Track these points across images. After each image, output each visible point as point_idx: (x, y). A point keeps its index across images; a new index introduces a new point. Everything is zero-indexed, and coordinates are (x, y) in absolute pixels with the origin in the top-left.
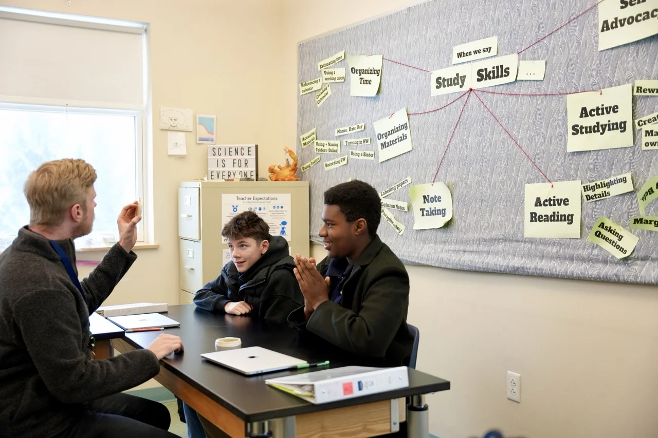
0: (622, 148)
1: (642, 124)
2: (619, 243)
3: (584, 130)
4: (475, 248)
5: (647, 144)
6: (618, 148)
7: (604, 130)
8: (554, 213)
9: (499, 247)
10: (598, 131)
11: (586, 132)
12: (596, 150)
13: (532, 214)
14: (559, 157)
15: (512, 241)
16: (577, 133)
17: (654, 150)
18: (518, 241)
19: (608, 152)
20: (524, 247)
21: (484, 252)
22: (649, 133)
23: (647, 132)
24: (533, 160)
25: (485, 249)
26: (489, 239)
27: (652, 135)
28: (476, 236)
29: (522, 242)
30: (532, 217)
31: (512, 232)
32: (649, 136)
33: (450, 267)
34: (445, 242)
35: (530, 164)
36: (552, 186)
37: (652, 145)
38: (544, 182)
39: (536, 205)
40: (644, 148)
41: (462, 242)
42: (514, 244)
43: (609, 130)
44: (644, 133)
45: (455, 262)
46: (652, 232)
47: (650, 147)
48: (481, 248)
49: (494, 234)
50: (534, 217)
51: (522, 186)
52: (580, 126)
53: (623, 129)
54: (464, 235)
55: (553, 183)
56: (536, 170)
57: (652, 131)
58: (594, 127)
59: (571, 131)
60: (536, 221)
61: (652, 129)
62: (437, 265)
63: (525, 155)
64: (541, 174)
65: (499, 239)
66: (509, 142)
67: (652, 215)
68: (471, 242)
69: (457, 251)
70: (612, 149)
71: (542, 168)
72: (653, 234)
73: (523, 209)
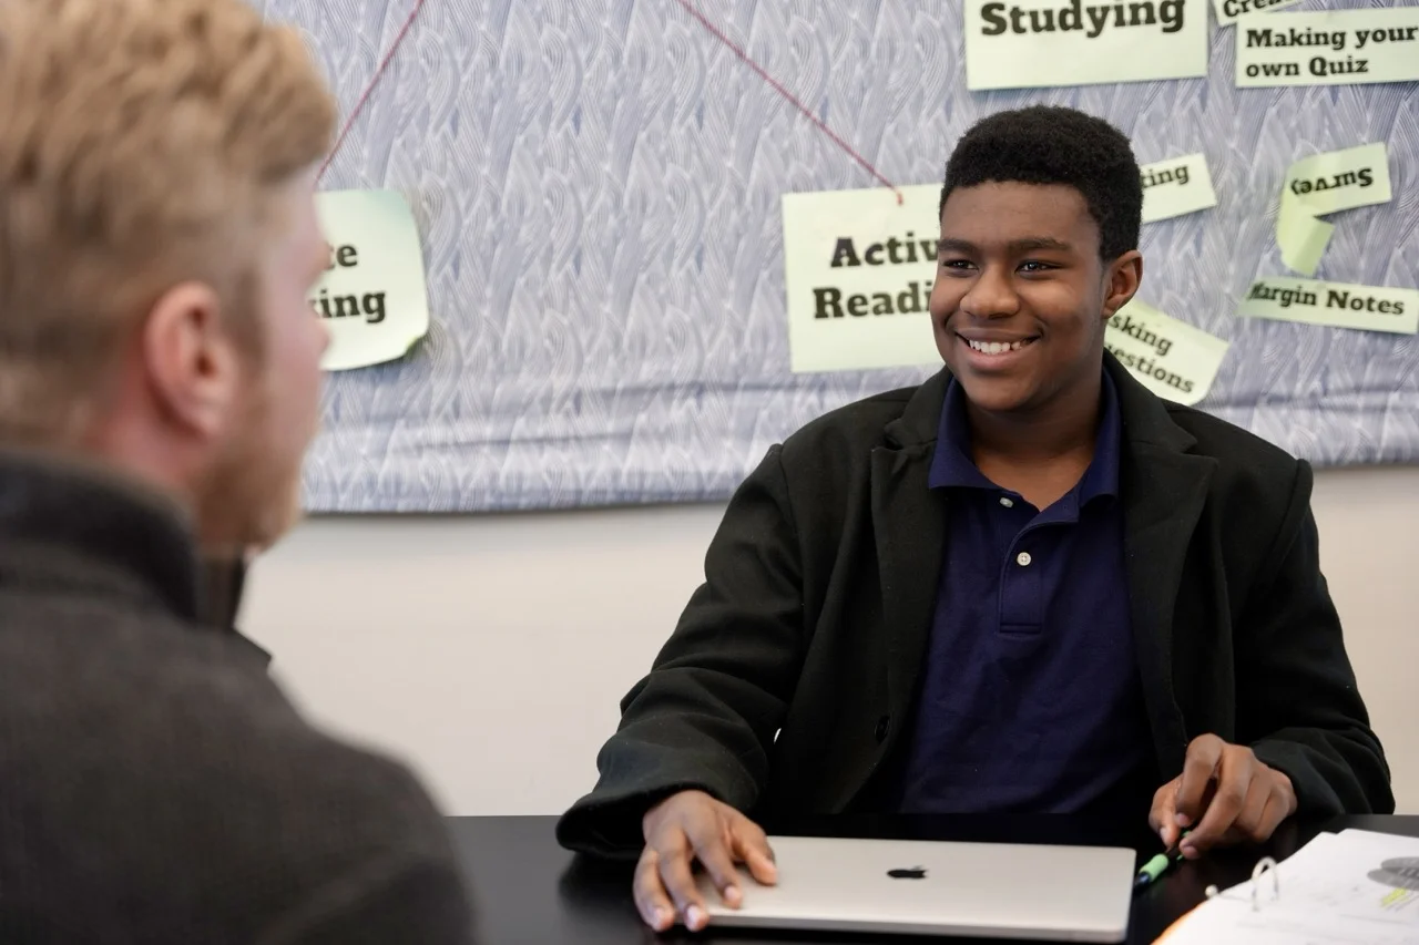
0: (1162, 81)
1: (1237, 11)
2: (1161, 362)
3: (1025, 22)
4: (556, 425)
5: (1253, 71)
6: (1149, 82)
7: (1099, 25)
8: (914, 286)
9: (677, 412)
10: (1078, 25)
11: (1036, 28)
12: (1070, 87)
13: (819, 293)
14: (927, 104)
15: (730, 388)
16: (1001, 28)
17: (1272, 88)
18: (760, 387)
19: (1113, 93)
20: (790, 404)
21: (602, 437)
22: (1259, 37)
23: (1252, 33)
24: (816, 114)
25: (610, 426)
26: (625, 392)
27: (1268, 44)
28: (560, 383)
29: (777, 387)
30: (821, 304)
31: (733, 358)
32: (1259, 44)
33: (447, 504)
34: (389, 419)
35: (802, 127)
36: (900, 202)
37: (1267, 74)
38: (863, 186)
39: (836, 263)
40: (1243, 80)
41: (487, 411)
42: (741, 400)
43: (1120, 22)
44: (1243, 38)
45: (472, 485)
46: (1267, 322)
47: (1262, 80)
48: (587, 423)
49: (647, 372)
50: (827, 303)
51: (768, 203)
52: (1009, 8)
53: (1172, 24)
54: (495, 383)
55: (906, 191)
56: (831, 148)
57: (1267, 33)
58: (1064, 13)
59: (975, 21)
60: (838, 313)
61: (1267, 27)
62: (366, 504)
63: (778, 97)
64: (853, 161)
65: (672, 387)
66: (706, 52)
67: (1266, 273)
68: (537, 407)
69: (466, 447)
70: (1126, 84)
71: (856, 141)
72: (1272, 330)
73: (779, 276)
